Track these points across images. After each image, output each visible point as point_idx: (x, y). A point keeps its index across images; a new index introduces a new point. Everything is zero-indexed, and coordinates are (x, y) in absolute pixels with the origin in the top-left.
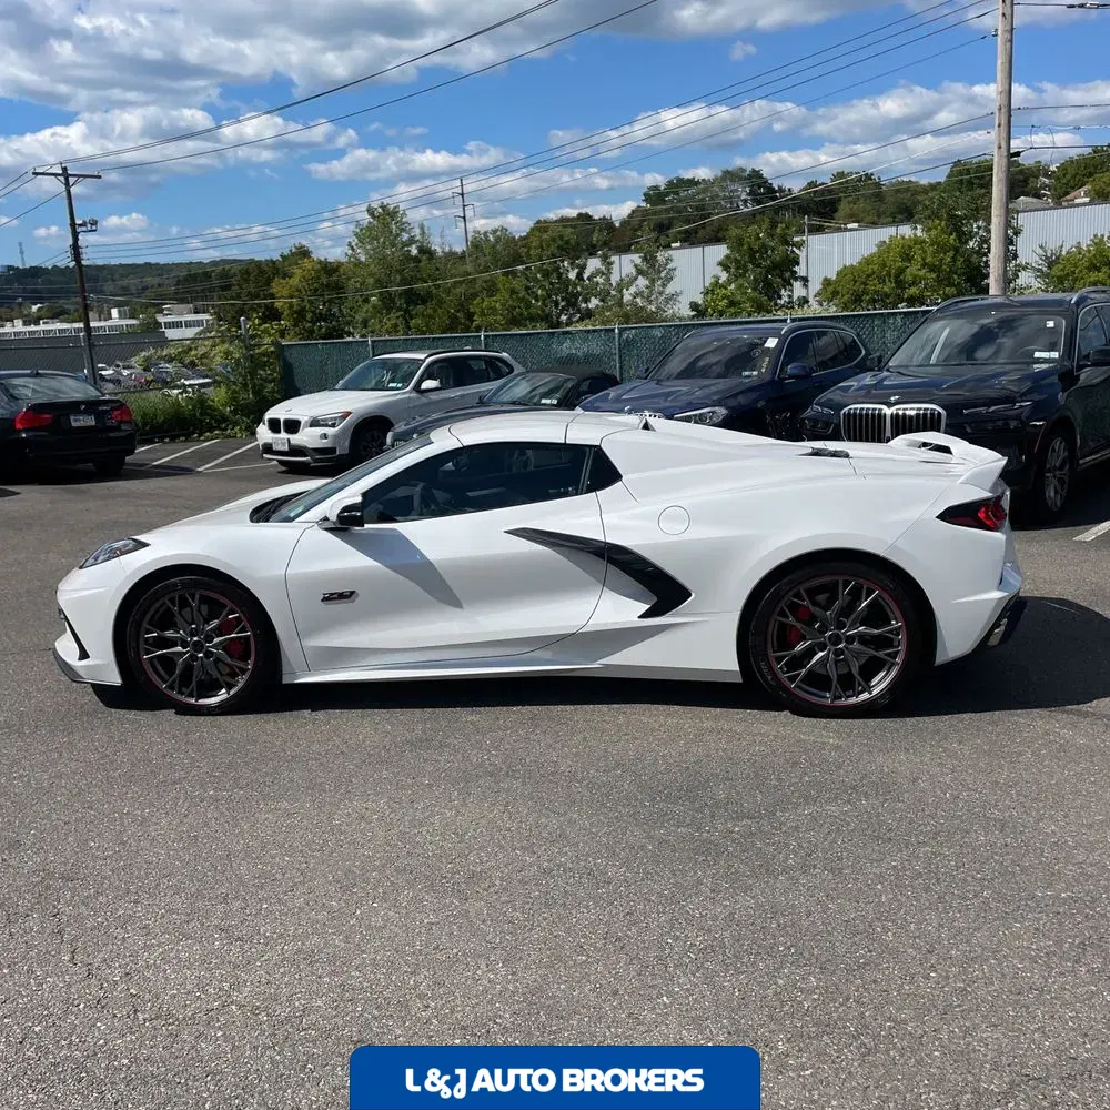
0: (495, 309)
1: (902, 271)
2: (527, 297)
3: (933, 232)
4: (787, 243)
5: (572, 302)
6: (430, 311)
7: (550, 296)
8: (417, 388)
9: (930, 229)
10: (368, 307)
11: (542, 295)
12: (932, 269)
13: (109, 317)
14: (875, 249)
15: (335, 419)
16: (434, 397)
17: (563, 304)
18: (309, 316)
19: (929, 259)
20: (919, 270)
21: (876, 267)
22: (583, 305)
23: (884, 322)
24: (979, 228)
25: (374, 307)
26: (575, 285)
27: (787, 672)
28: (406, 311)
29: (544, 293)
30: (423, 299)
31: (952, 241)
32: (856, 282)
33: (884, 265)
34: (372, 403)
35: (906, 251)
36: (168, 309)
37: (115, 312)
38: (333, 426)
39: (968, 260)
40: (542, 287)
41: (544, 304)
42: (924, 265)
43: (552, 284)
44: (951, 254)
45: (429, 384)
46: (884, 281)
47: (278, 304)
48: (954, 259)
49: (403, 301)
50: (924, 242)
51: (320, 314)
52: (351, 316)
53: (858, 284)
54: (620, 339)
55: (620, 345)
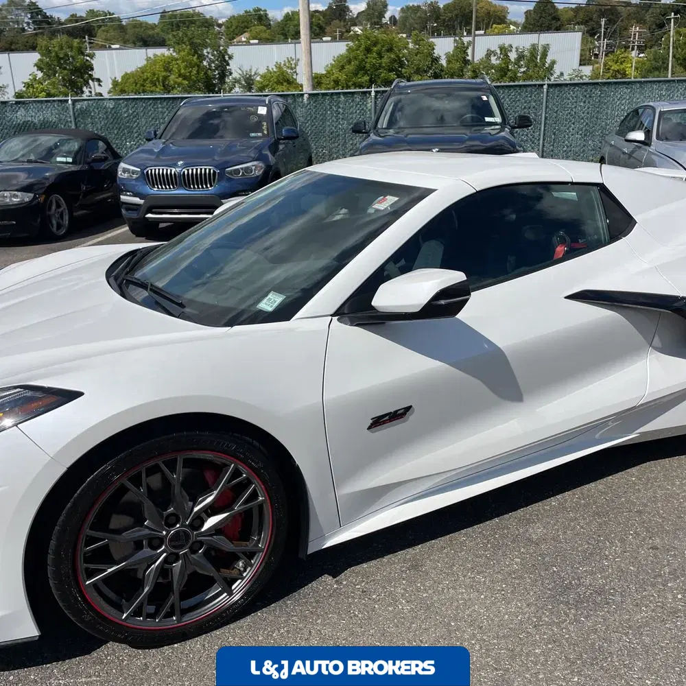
1: (165, 78)
3: (182, 53)
4: (83, 54)
9: (180, 51)
12: (185, 78)
14: (145, 62)
19: (183, 71)
20: (177, 78)
21: (149, 75)
23: (295, 100)
24: (208, 53)
31: (195, 60)
32: (136, 84)
33: (154, 74)
35: (167, 65)
39: (205, 73)
42: (180, 75)
44: (196, 68)
46: (155, 85)
48: (198, 73)
50: (177, 60)
53: (138, 85)
54: (73, 109)
55: (74, 114)
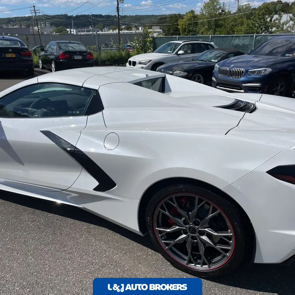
0: (242, 30)
2: (252, 26)
5: (267, 28)
6: (222, 30)
7: (260, 26)
8: (177, 53)
10: (204, 28)
11: (257, 26)
13: (139, 29)
15: (147, 62)
16: (182, 56)
17: (264, 29)
18: (187, 30)
22: (270, 30)
25: (206, 28)
26: (269, 23)
27: (165, 240)
28: (215, 30)
29: (258, 25)
30: (220, 26)
34: (160, 57)
36: (153, 28)
37: (140, 28)
38: (146, 64)
40: (258, 23)
41: (257, 29)
43: (261, 22)
45: (181, 52)
47: (179, 27)
49: (214, 26)
51: (190, 30)
52: (199, 31)
54: (255, 39)
55: (255, 41)
